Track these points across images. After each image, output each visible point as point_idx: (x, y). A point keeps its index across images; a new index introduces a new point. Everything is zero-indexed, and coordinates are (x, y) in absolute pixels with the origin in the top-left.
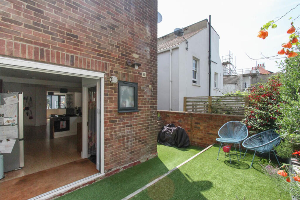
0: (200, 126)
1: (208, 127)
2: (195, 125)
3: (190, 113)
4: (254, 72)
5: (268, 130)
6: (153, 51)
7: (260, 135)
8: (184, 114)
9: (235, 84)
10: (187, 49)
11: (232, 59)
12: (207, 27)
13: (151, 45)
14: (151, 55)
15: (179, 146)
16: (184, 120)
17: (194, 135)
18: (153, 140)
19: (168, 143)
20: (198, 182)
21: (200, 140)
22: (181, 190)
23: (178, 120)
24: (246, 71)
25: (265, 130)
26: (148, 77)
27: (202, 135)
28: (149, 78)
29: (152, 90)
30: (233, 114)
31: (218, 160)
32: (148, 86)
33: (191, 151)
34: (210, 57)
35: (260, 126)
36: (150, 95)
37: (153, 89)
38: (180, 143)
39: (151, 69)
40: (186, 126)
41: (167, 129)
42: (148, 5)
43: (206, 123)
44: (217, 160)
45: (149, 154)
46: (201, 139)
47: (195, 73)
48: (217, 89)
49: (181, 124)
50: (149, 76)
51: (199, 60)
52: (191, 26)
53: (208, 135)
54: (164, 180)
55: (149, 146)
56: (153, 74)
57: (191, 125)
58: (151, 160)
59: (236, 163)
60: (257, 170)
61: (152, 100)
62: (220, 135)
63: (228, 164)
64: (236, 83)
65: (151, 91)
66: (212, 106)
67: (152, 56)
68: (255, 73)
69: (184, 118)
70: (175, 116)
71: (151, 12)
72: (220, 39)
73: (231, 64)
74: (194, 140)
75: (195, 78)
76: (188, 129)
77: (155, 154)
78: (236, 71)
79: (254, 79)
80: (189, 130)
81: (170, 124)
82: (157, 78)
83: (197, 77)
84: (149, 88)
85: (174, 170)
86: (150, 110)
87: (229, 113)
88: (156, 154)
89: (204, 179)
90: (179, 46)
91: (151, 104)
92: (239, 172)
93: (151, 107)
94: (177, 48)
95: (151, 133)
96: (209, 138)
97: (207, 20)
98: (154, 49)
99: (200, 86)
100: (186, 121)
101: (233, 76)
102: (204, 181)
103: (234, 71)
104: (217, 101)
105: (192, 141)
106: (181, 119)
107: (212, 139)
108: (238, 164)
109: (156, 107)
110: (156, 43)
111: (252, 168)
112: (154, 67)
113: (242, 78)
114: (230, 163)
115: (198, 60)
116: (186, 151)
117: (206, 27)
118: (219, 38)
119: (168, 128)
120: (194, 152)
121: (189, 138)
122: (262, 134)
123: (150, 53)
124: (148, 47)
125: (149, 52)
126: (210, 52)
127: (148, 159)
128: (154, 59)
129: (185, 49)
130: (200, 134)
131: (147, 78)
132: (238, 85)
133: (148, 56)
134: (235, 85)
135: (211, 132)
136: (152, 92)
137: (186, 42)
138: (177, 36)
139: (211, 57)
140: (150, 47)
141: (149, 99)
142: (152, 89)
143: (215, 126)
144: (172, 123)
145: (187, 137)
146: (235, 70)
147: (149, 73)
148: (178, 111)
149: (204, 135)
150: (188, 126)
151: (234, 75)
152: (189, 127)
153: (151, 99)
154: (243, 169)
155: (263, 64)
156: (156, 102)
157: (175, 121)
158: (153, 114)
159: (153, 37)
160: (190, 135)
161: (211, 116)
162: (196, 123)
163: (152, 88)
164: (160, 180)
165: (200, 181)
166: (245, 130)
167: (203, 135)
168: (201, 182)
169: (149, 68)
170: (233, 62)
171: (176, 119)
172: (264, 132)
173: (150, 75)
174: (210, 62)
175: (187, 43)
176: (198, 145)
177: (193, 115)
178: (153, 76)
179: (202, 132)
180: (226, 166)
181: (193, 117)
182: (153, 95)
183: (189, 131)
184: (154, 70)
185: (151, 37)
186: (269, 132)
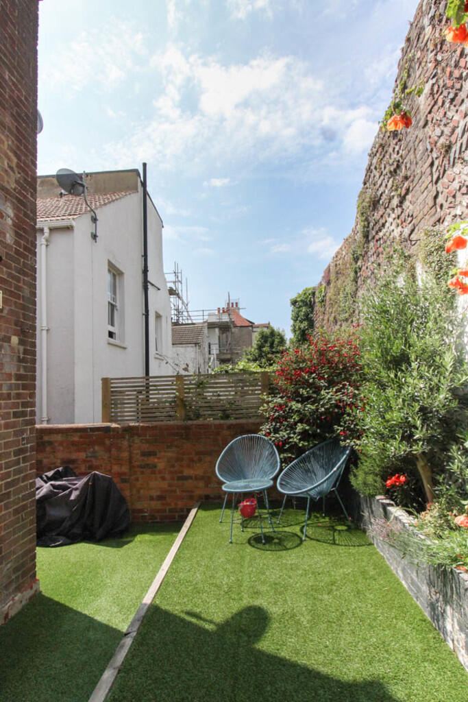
0: (156, 460)
1: (178, 460)
2: (143, 460)
3: (126, 425)
4: (225, 318)
5: (315, 445)
6: (24, 222)
7: (303, 461)
8: (108, 429)
9: (194, 345)
10: (94, 237)
11: (179, 284)
12: (138, 192)
13: (17, 198)
14: (17, 234)
15: (100, 533)
16: (108, 450)
17: (139, 492)
18: (24, 536)
19: (58, 535)
20: (228, 622)
21: (159, 502)
22: (202, 667)
23: (85, 451)
24: (209, 315)
25: (311, 445)
26: (7, 308)
27: (164, 485)
28: (11, 312)
29: (22, 356)
30: (236, 418)
31: (231, 543)
32: (8, 340)
33: (140, 542)
34: (145, 271)
35: (300, 440)
36: (14, 371)
37: (24, 349)
38: (101, 525)
39: (18, 280)
40: (116, 468)
41: (52, 488)
42: (11, 63)
43: (174, 449)
44: (231, 545)
45: (10, 594)
46: (160, 498)
47: (112, 307)
48: (160, 357)
49: (95, 463)
50: (11, 306)
51: (121, 274)
52: (94, 175)
53: (180, 482)
54: (134, 663)
55: (9, 565)
56: (23, 300)
57: (130, 460)
58: (20, 613)
59: (273, 538)
60: (318, 540)
61: (21, 391)
62: (221, 475)
63: (260, 546)
64: (196, 344)
65: (15, 358)
66: (186, 401)
67: (21, 235)
68: (227, 322)
69: (107, 442)
70: (76, 439)
71: (19, 90)
72: (163, 229)
73: (178, 295)
74: (139, 506)
75: (112, 324)
76: (120, 474)
77: (31, 588)
78: (191, 314)
79: (224, 335)
80: (123, 477)
81: (60, 469)
82: (35, 313)
83: (116, 323)
84: (12, 349)
85: (144, 617)
86: (14, 425)
87: (227, 417)
88: (34, 588)
89: (236, 607)
90: (74, 223)
91: (16, 405)
92: (291, 557)
93: (16, 415)
94: (69, 229)
95: (16, 512)
96: (183, 491)
97: (136, 171)
98: (26, 215)
99: (124, 348)
100: (114, 451)
101: (182, 324)
102: (240, 614)
103: (185, 314)
104: (198, 387)
105: (134, 511)
106: (96, 448)
107: (192, 492)
108: (277, 538)
109: (33, 413)
110: (32, 196)
111: (307, 539)
112: (25, 274)
113: (206, 330)
114: (263, 541)
115: (119, 274)
116: (126, 547)
117: (136, 189)
118: (163, 227)
119: (53, 482)
120: (151, 541)
121: (126, 503)
122: (308, 457)
123: (14, 225)
124: (8, 204)
125: (10, 222)
126: (145, 256)
127: (7, 615)
128: (26, 248)
129: (91, 238)
130: (156, 485)
131: (5, 312)
132: (200, 346)
133: (8, 235)
134: (194, 349)
135: (187, 472)
136: (20, 360)
137: (92, 217)
138: (63, 191)
139: (148, 271)
140: (12, 203)
141: (10, 387)
142: (19, 351)
143: (198, 453)
144: (65, 466)
145: (122, 500)
146: (188, 312)
147: (11, 294)
148: (73, 423)
149: (170, 485)
150: (121, 465)
151: (184, 322)
152: (125, 469)
153: (17, 386)
154: (295, 547)
155: (237, 303)
156: (32, 395)
157: (74, 456)
158: (23, 439)
159: (22, 174)
160: (127, 493)
161: (187, 428)
162: (144, 454)
163: (22, 348)
164: (119, 671)
165: (230, 615)
166: (273, 454)
167: (166, 486)
168: (232, 618)
169: (9, 275)
170: (182, 291)
171: (79, 450)
172: (311, 450)
173: (16, 303)
174: (147, 286)
175: (94, 220)
176: (153, 517)
177: (135, 432)
178: (24, 305)
179: (163, 479)
180: (257, 553)
181: (136, 437)
182: (22, 372)
183: (124, 481)
184: (25, 287)
185: (19, 173)
186: (319, 449)
